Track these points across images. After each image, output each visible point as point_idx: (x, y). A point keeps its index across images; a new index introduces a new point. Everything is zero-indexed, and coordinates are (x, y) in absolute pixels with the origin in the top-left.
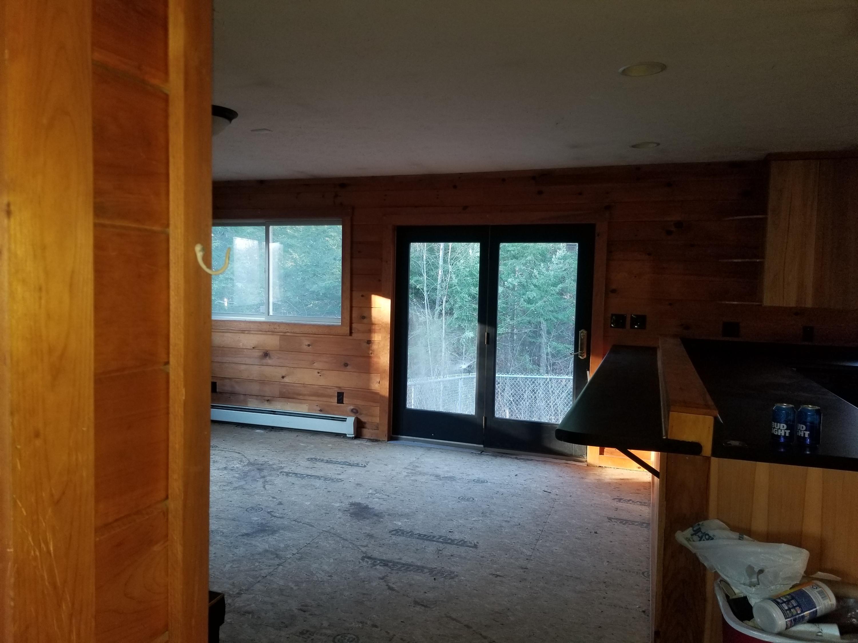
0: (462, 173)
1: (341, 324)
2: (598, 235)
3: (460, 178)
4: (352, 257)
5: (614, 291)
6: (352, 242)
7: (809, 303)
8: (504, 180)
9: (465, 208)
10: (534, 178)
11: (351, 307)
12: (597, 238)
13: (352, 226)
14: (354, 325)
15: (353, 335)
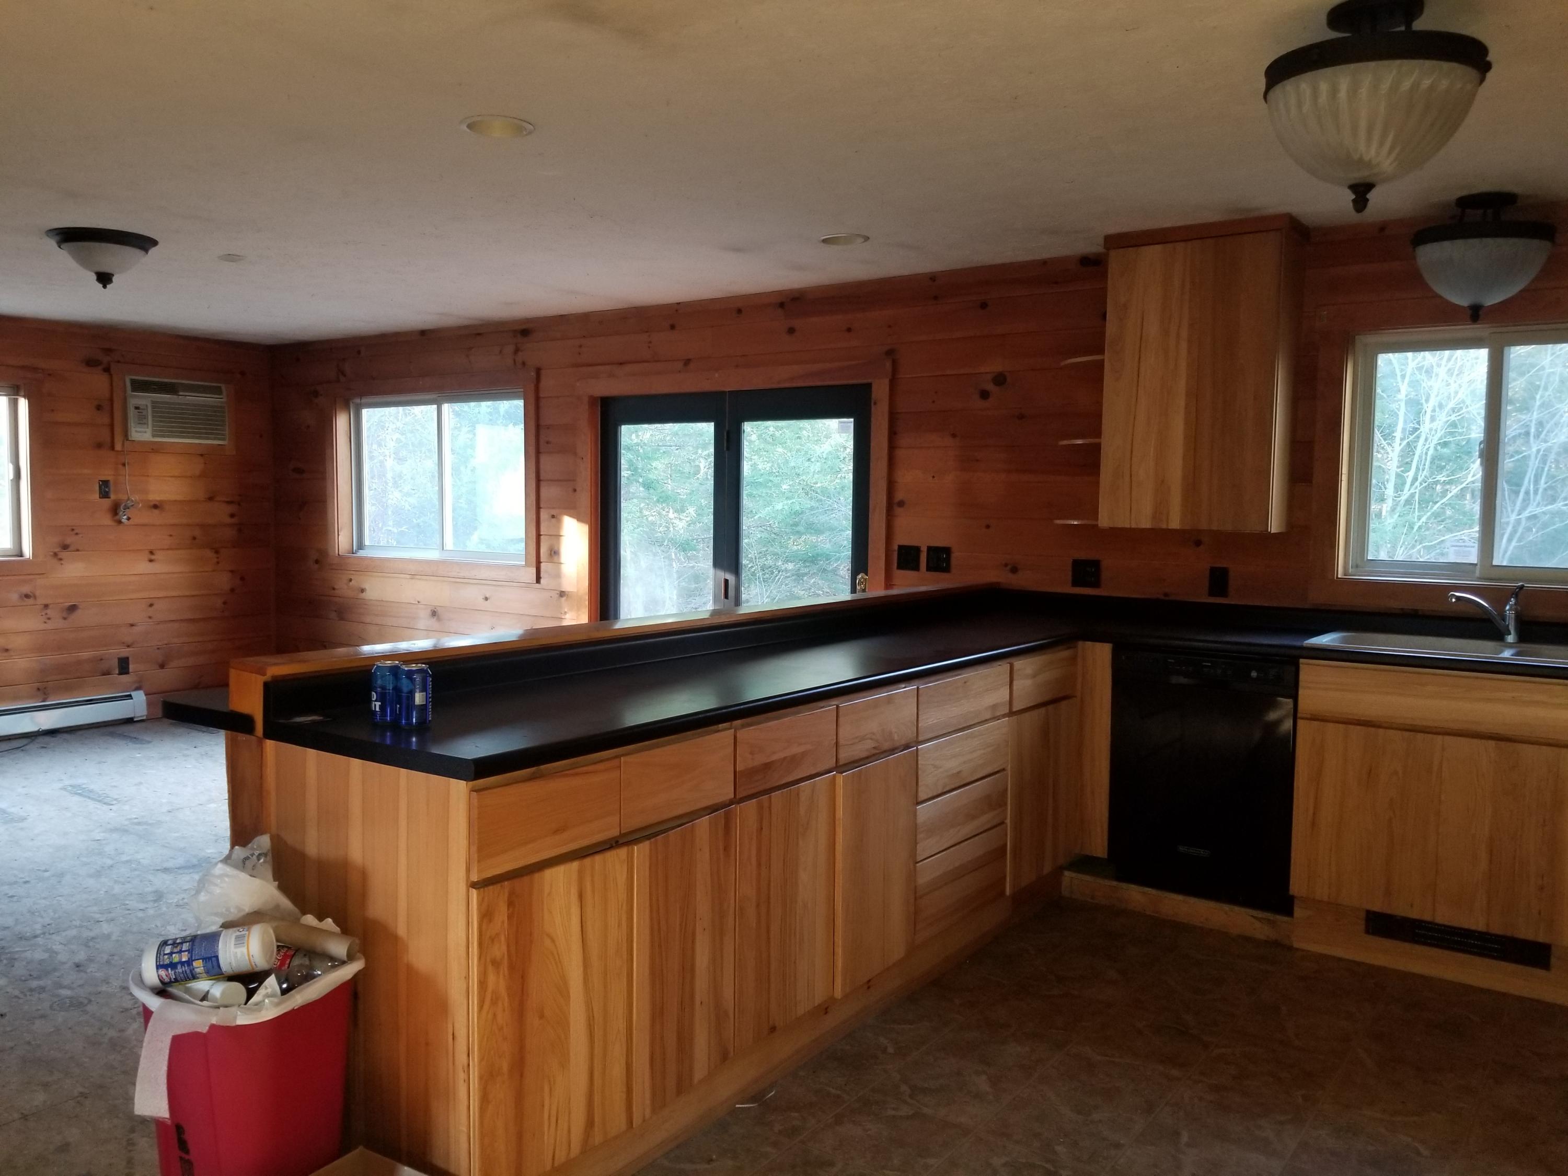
0: (680, 303)
1: (524, 563)
2: (875, 403)
3: (677, 311)
4: (538, 452)
5: (901, 504)
6: (538, 427)
7: (1175, 523)
8: (739, 311)
9: (687, 362)
10: (782, 305)
11: (538, 536)
12: (873, 407)
13: (538, 399)
14: (543, 566)
15: (542, 581)
